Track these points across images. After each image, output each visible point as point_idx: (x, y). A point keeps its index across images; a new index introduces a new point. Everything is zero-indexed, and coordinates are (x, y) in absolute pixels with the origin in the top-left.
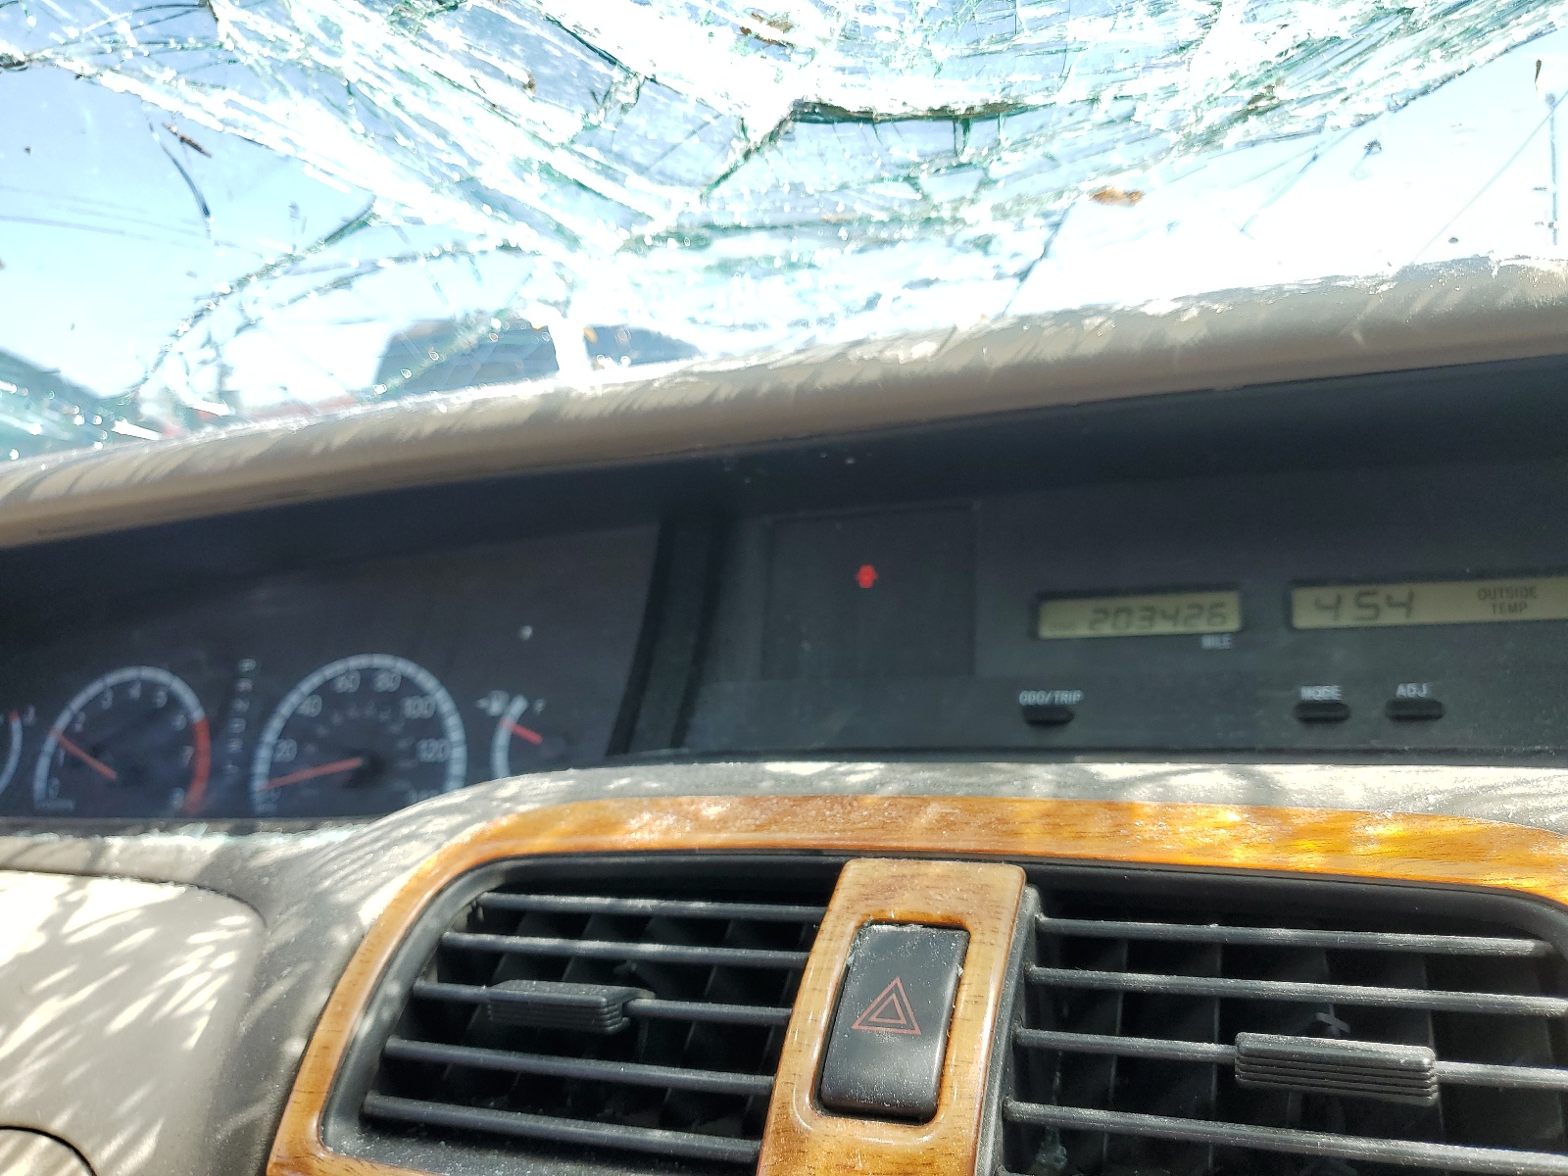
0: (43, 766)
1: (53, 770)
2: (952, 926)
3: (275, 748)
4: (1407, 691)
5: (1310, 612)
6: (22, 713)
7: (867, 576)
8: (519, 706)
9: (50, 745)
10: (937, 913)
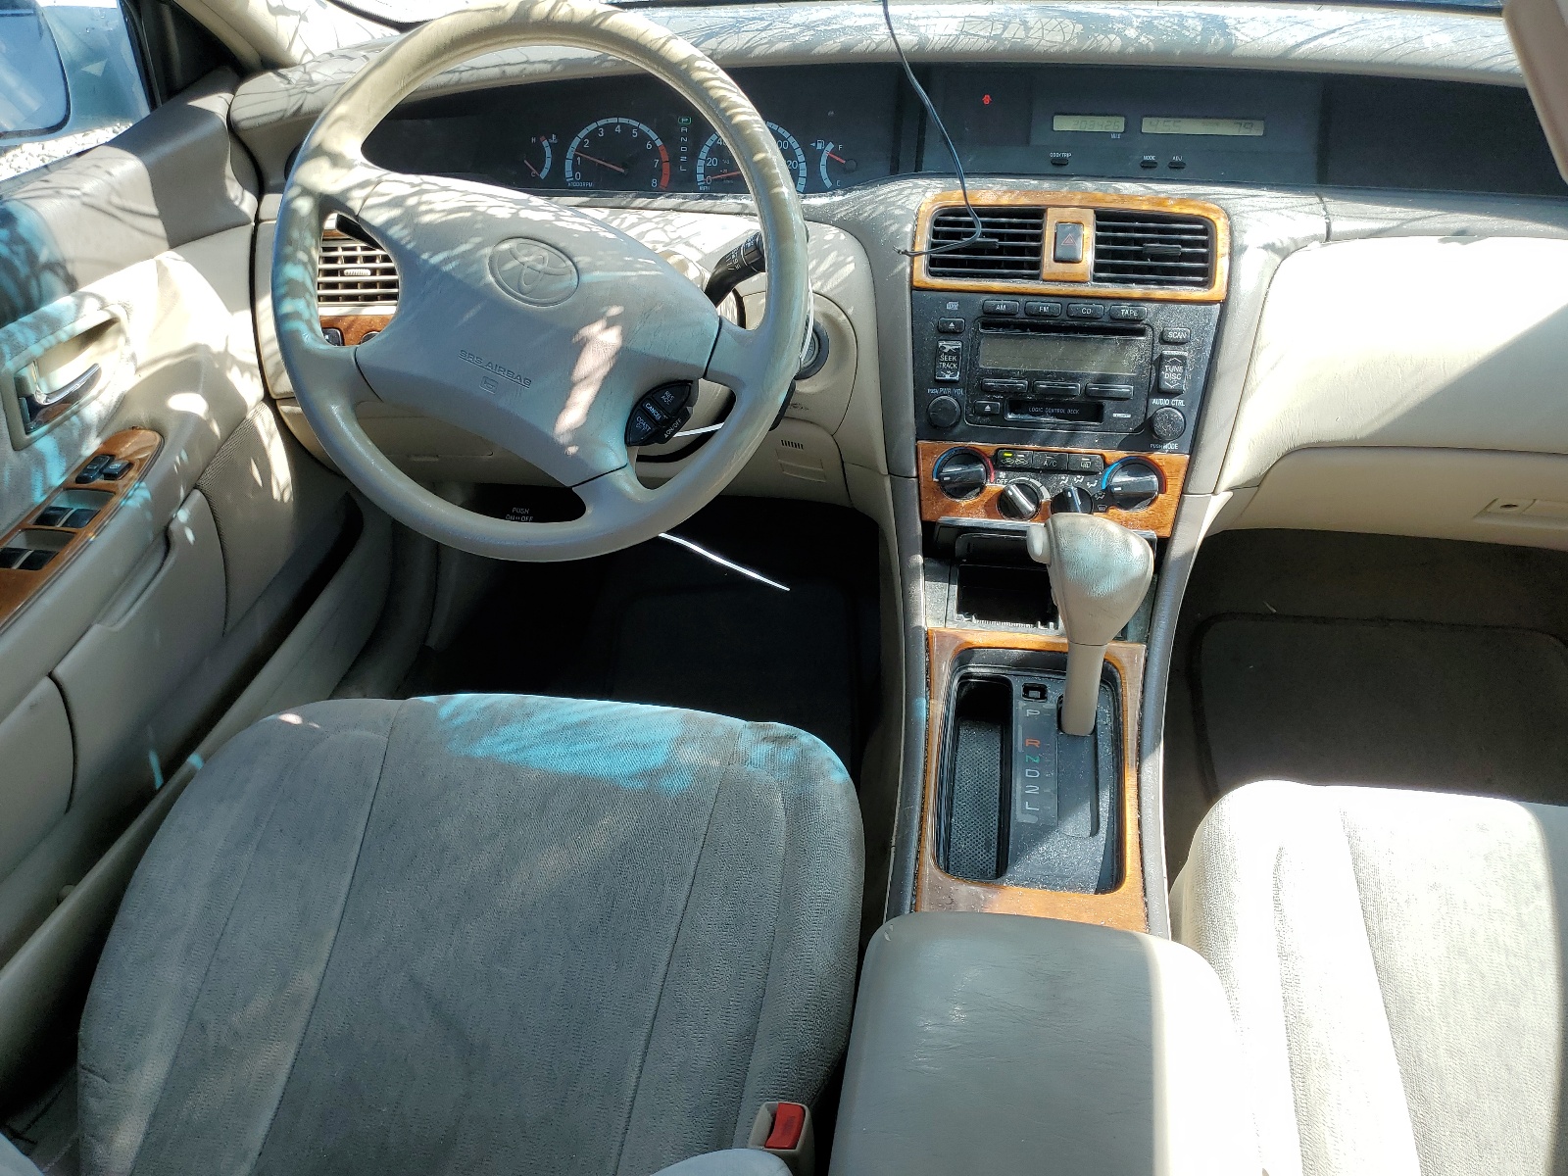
0: (568, 165)
1: (575, 168)
2: (1079, 223)
3: (706, 161)
4: (1176, 158)
5: (1152, 126)
6: (548, 138)
7: (987, 99)
8: (831, 146)
9: (570, 154)
10: (1075, 220)
